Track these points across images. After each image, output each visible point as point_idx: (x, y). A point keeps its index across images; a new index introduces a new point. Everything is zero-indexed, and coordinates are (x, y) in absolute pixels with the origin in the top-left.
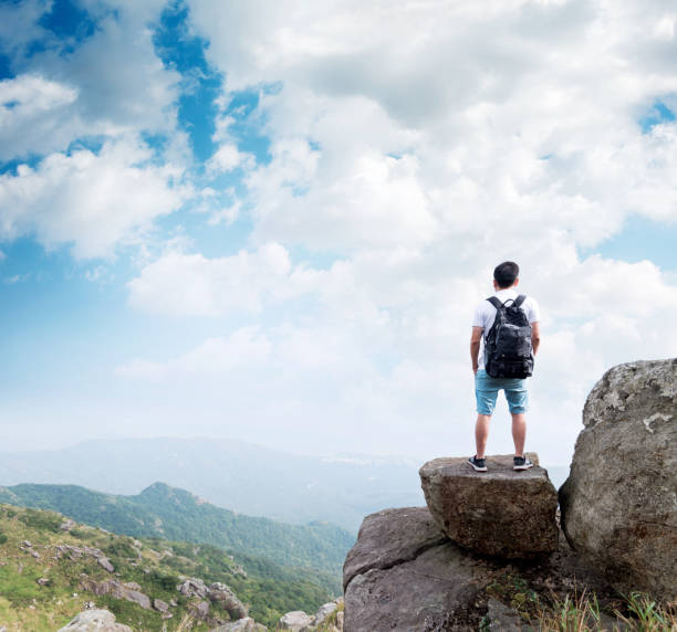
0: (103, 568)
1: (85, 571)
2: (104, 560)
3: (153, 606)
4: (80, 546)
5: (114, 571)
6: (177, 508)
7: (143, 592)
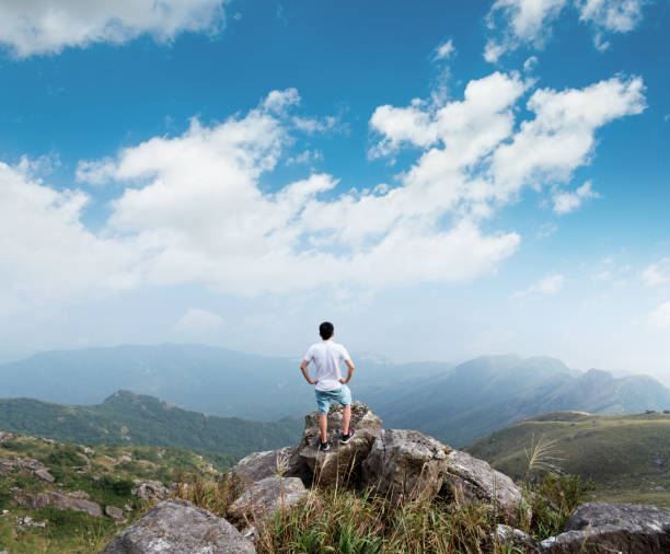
0: (41, 479)
1: (17, 484)
2: (42, 471)
3: (105, 513)
4: (12, 458)
5: (55, 481)
6: (143, 415)
7: (92, 499)
